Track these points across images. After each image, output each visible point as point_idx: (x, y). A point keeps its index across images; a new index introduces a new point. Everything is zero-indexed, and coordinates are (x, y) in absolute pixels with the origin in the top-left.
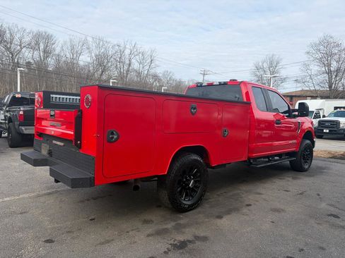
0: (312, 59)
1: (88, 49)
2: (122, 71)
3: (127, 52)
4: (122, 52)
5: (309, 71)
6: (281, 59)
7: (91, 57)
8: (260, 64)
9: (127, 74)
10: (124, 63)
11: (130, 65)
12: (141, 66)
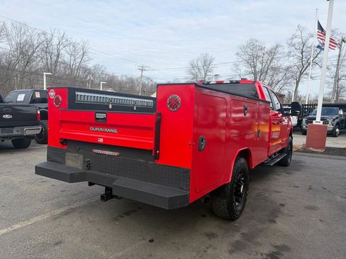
0: (241, 60)
1: (7, 35)
2: (49, 62)
3: (55, 42)
4: (49, 42)
5: (239, 71)
6: (214, 59)
7: (11, 45)
8: (195, 62)
9: (56, 66)
10: (51, 54)
11: (58, 56)
12: (73, 58)
